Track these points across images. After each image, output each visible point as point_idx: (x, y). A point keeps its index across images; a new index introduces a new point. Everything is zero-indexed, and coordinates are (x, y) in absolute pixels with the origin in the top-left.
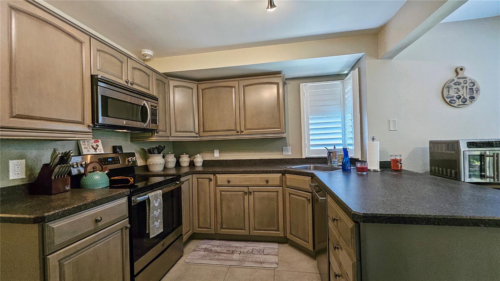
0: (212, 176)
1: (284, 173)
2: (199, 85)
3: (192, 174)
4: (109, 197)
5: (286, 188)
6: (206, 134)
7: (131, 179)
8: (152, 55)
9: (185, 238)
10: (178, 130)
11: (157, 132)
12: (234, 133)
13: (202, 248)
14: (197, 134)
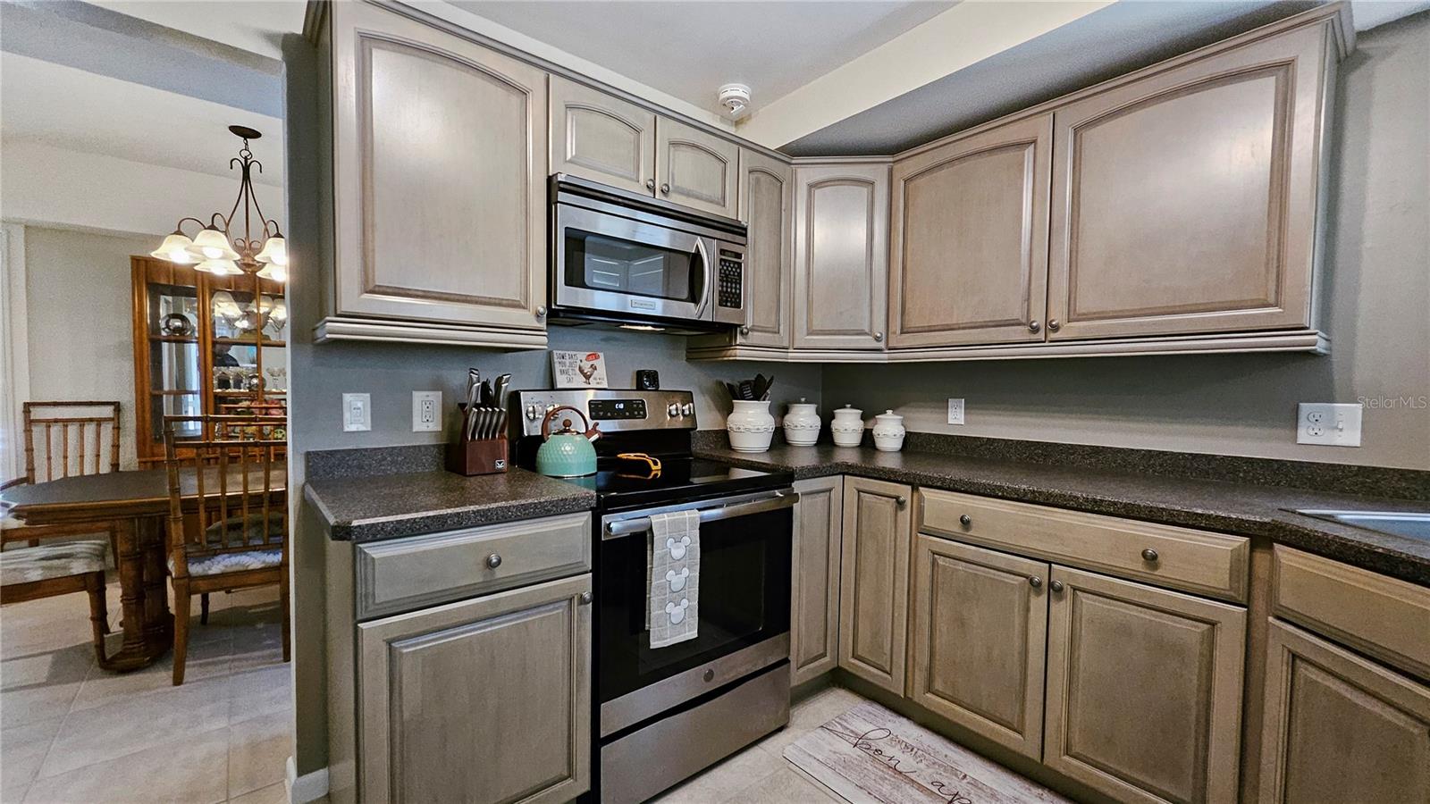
0: (904, 491)
1: (1263, 537)
2: (897, 166)
3: (844, 474)
4: (531, 504)
5: (1271, 619)
6: (909, 340)
7: (656, 463)
8: (747, 97)
9: (798, 675)
10: (817, 326)
11: (742, 333)
12: (1020, 333)
13: (852, 732)
14: (878, 339)
